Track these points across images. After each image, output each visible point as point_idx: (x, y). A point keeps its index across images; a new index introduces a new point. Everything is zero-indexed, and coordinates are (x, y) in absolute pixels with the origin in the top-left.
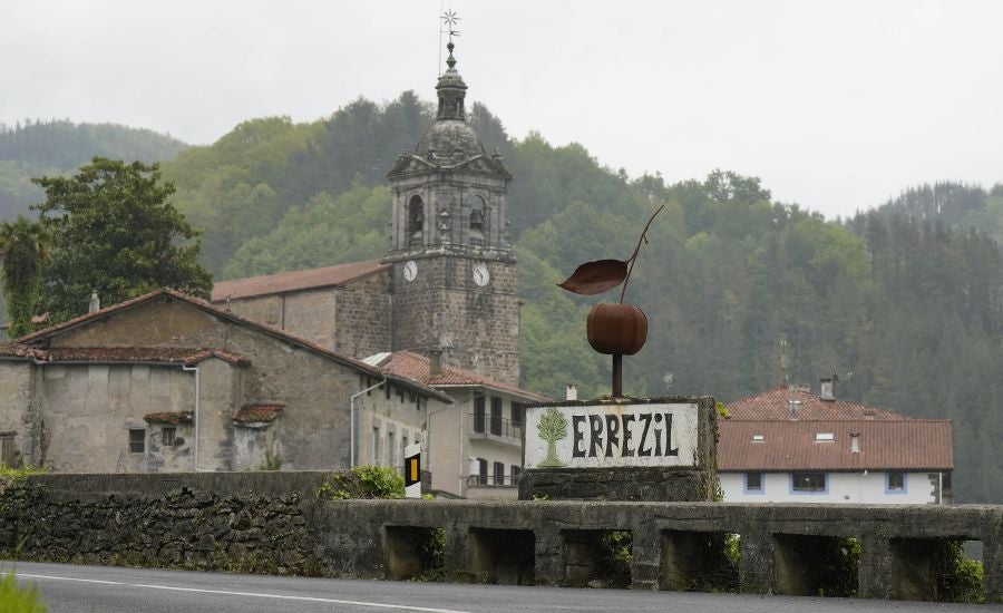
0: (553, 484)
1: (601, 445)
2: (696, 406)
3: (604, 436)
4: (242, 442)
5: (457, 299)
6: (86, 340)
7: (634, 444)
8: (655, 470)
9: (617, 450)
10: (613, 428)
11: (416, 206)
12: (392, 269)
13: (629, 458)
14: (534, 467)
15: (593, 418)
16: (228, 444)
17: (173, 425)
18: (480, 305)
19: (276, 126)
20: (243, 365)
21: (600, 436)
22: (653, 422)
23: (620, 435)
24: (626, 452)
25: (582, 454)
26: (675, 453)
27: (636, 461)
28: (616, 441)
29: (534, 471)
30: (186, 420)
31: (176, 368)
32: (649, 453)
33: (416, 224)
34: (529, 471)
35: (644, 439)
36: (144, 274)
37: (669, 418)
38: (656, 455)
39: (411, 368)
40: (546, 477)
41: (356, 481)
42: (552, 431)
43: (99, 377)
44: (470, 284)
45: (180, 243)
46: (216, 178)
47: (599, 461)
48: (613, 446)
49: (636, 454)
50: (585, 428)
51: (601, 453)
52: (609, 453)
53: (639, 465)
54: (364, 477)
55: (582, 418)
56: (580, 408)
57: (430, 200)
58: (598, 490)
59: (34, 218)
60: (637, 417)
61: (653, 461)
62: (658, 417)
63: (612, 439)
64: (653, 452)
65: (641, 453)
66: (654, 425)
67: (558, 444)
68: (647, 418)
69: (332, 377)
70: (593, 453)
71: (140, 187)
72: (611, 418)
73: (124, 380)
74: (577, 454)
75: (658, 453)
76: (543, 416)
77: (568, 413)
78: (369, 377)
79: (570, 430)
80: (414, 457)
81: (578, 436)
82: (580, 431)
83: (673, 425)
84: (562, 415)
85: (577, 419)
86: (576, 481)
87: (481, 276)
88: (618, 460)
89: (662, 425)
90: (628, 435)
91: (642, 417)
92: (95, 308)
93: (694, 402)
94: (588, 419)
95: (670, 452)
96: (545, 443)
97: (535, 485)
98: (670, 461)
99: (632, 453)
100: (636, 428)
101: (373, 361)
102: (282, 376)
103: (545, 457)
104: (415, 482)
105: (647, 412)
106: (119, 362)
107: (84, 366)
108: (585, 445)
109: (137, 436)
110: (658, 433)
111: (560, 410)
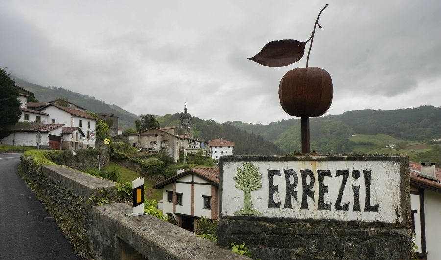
0: (250, 233)
1: (296, 197)
2: (398, 164)
3: (299, 189)
4: (163, 144)
5: (186, 130)
6: (145, 133)
7: (331, 198)
8: (353, 224)
9: (312, 204)
10: (308, 182)
11: (182, 121)
12: (180, 127)
13: (325, 211)
14: (231, 214)
15: (288, 173)
16: (161, 144)
17: (155, 142)
18: (189, 130)
19: (170, 115)
20: (163, 136)
21: (295, 190)
22: (350, 178)
23: (316, 189)
24: (322, 205)
25: (278, 205)
26: (375, 209)
27: (332, 214)
28: (312, 195)
29: (231, 218)
30: (156, 141)
31: (155, 136)
32: (346, 207)
33: (182, 122)
34: (227, 217)
35: (341, 194)
36: (153, 126)
37: (368, 175)
38: (354, 210)
39: (182, 136)
40: (244, 225)
41: (114, 192)
42: (248, 183)
43: (146, 137)
44: (188, 129)
45: (156, 123)
46: (164, 119)
47: (295, 212)
48: (309, 199)
49: (333, 207)
50: (280, 181)
51: (296, 204)
52: (305, 205)
53: (336, 218)
54: (119, 190)
55: (277, 173)
56: (275, 163)
57: (184, 120)
58: (296, 243)
59: (140, 120)
60: (334, 173)
61: (351, 216)
62: (356, 174)
63: (307, 192)
64: (351, 207)
65: (338, 207)
66: (351, 180)
67: (254, 195)
68: (345, 174)
69: (173, 137)
70: (288, 205)
71: (152, 117)
72: (305, 173)
73: (149, 137)
74: (272, 204)
75: (356, 207)
76: (239, 169)
77: (263, 167)
78: (177, 137)
79: (265, 182)
80: (139, 188)
81: (273, 189)
82: (275, 183)
83: (372, 182)
84: (257, 169)
85: (272, 173)
86: (273, 231)
87: (189, 128)
88: (313, 212)
89: (361, 181)
90: (324, 190)
91: (339, 173)
92: (146, 129)
93: (395, 160)
94: (282, 173)
95: (369, 208)
96: (241, 194)
97: (233, 233)
98: (369, 217)
99: (328, 207)
100: (333, 183)
101: (177, 136)
102: (167, 137)
103: (241, 206)
104: (140, 204)
105: (345, 169)
106: (149, 135)
107: (145, 136)
108: (280, 196)
109: (151, 143)
110: (356, 189)
111: (256, 164)
